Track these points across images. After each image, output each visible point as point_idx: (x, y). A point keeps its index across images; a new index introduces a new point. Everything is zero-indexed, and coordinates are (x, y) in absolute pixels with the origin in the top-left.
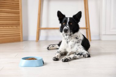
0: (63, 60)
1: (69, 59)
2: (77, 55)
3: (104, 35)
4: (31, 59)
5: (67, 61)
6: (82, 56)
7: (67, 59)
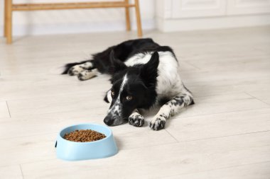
3: (167, 19)
7: (162, 122)
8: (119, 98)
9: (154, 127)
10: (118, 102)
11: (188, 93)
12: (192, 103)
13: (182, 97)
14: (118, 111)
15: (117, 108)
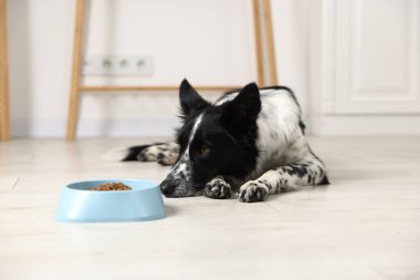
0: (246, 196)
1: (267, 189)
2: (291, 173)
3: (327, 115)
4: (111, 189)
5: (261, 200)
6: (306, 178)
7: (259, 189)
8: (187, 151)
9: (243, 195)
10: (186, 157)
11: (316, 162)
12: (325, 182)
13: (304, 165)
14: (185, 173)
15: (183, 167)
